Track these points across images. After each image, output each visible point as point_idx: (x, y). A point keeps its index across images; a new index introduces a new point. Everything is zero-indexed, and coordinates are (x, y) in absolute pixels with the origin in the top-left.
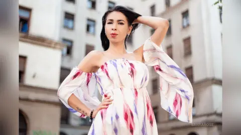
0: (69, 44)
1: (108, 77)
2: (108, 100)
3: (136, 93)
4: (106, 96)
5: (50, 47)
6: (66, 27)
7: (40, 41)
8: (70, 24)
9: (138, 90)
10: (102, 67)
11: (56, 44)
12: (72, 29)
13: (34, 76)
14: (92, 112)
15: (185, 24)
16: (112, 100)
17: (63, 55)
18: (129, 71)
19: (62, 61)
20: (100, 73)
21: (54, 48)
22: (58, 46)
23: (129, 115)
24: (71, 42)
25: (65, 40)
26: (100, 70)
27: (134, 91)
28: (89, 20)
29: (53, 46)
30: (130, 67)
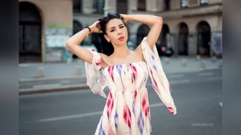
3: (136, 95)
18: (130, 77)
30: (132, 73)
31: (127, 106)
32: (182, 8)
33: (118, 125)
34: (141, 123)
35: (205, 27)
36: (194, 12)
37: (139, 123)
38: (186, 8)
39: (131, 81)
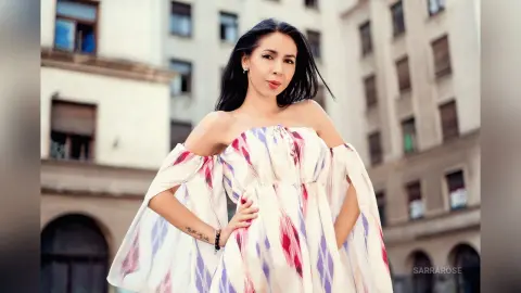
0: (184, 69)
1: (249, 162)
2: (248, 210)
3: (305, 193)
4: (244, 202)
5: (143, 80)
6: (175, 33)
7: (122, 68)
8: (184, 25)
9: (307, 186)
10: (235, 144)
11: (157, 72)
12: (189, 36)
13: (116, 145)
14: (218, 236)
15: (434, 8)
16: (257, 211)
17: (173, 95)
19: (173, 106)
20: (230, 154)
21: (153, 81)
22: (160, 78)
23: (293, 238)
24: (189, 64)
25: (175, 62)
26: (230, 149)
27: (300, 191)
28: (223, 14)
29: (151, 76)
30: (292, 141)
31: (288, 220)
32: (412, 221)
33: (270, 266)
34: (326, 266)
35: (468, 256)
36: (440, 225)
37: (320, 267)
38: (421, 218)
39: (292, 159)
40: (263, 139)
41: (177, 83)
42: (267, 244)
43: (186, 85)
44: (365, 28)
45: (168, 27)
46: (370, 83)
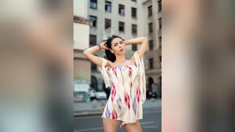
0: (94, 19)
5: (82, 23)
6: (92, 8)
8: (94, 5)
11: (86, 21)
12: (96, 9)
17: (90, 27)
18: (128, 73)
19: (90, 30)
21: (84, 24)
22: (87, 23)
24: (96, 17)
25: (91, 16)
27: (130, 85)
28: (106, 2)
29: (84, 22)
31: (127, 93)
34: (135, 106)
37: (133, 107)
40: (121, 70)
41: (92, 24)
42: (120, 100)
43: (95, 24)
44: (150, 8)
45: (89, 6)
46: (151, 25)
